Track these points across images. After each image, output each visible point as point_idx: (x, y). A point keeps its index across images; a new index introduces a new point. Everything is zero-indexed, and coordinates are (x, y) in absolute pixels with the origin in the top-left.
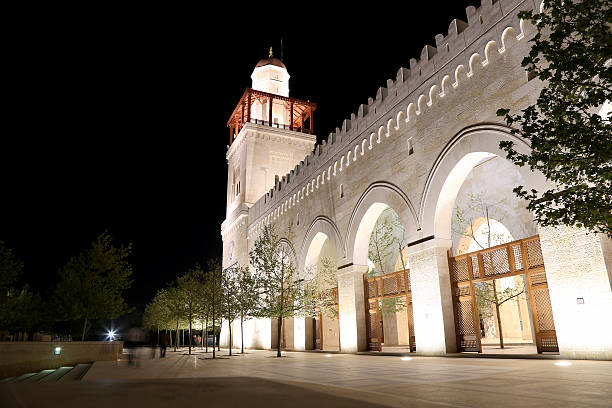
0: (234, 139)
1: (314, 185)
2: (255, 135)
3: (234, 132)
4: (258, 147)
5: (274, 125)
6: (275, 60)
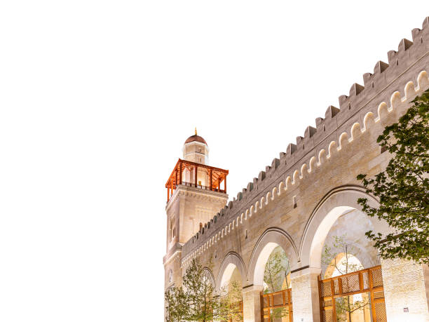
1: (226, 230)
2: (185, 194)
4: (188, 203)
5: (199, 186)
6: (199, 138)
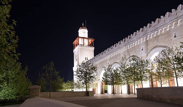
0: (75, 48)
2: (80, 48)
4: (81, 51)
5: (85, 45)
6: (84, 27)
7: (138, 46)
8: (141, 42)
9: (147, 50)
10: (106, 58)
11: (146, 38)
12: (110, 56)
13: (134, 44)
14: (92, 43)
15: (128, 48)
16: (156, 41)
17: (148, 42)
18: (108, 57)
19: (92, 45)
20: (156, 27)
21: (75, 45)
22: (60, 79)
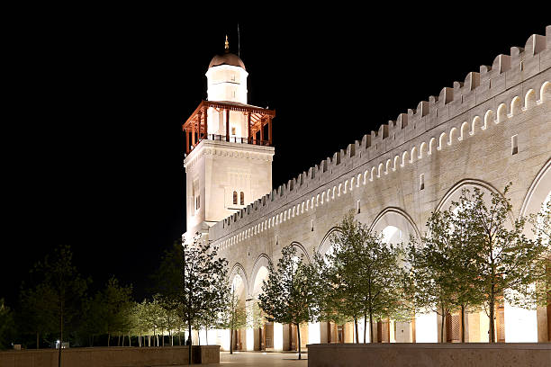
0: (191, 151)
2: (213, 152)
3: (191, 144)
4: (216, 165)
5: (232, 140)
6: (231, 58)
7: (411, 170)
8: (420, 157)
9: (437, 191)
10: (305, 207)
11: (436, 144)
12: (320, 200)
13: (399, 162)
14: (265, 129)
15: (379, 176)
16: (462, 160)
17: (442, 160)
18: (311, 204)
19: (266, 138)
20: (465, 104)
21: (191, 134)
22: (117, 292)
